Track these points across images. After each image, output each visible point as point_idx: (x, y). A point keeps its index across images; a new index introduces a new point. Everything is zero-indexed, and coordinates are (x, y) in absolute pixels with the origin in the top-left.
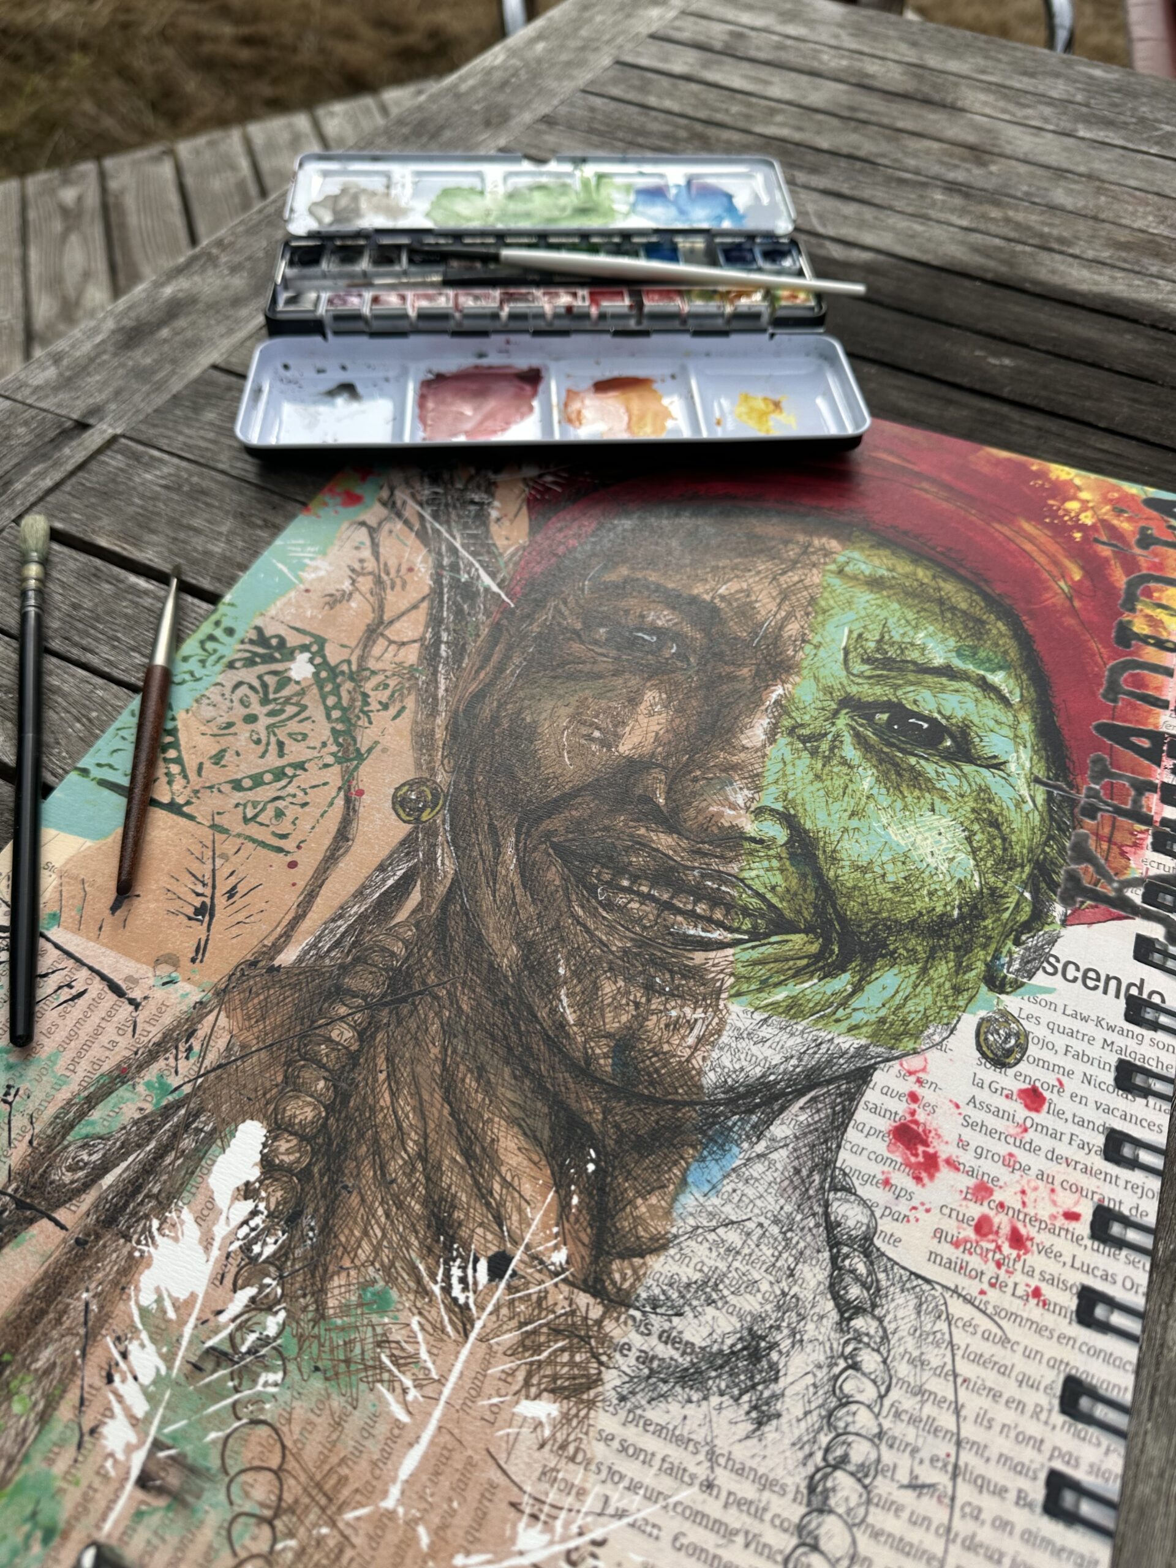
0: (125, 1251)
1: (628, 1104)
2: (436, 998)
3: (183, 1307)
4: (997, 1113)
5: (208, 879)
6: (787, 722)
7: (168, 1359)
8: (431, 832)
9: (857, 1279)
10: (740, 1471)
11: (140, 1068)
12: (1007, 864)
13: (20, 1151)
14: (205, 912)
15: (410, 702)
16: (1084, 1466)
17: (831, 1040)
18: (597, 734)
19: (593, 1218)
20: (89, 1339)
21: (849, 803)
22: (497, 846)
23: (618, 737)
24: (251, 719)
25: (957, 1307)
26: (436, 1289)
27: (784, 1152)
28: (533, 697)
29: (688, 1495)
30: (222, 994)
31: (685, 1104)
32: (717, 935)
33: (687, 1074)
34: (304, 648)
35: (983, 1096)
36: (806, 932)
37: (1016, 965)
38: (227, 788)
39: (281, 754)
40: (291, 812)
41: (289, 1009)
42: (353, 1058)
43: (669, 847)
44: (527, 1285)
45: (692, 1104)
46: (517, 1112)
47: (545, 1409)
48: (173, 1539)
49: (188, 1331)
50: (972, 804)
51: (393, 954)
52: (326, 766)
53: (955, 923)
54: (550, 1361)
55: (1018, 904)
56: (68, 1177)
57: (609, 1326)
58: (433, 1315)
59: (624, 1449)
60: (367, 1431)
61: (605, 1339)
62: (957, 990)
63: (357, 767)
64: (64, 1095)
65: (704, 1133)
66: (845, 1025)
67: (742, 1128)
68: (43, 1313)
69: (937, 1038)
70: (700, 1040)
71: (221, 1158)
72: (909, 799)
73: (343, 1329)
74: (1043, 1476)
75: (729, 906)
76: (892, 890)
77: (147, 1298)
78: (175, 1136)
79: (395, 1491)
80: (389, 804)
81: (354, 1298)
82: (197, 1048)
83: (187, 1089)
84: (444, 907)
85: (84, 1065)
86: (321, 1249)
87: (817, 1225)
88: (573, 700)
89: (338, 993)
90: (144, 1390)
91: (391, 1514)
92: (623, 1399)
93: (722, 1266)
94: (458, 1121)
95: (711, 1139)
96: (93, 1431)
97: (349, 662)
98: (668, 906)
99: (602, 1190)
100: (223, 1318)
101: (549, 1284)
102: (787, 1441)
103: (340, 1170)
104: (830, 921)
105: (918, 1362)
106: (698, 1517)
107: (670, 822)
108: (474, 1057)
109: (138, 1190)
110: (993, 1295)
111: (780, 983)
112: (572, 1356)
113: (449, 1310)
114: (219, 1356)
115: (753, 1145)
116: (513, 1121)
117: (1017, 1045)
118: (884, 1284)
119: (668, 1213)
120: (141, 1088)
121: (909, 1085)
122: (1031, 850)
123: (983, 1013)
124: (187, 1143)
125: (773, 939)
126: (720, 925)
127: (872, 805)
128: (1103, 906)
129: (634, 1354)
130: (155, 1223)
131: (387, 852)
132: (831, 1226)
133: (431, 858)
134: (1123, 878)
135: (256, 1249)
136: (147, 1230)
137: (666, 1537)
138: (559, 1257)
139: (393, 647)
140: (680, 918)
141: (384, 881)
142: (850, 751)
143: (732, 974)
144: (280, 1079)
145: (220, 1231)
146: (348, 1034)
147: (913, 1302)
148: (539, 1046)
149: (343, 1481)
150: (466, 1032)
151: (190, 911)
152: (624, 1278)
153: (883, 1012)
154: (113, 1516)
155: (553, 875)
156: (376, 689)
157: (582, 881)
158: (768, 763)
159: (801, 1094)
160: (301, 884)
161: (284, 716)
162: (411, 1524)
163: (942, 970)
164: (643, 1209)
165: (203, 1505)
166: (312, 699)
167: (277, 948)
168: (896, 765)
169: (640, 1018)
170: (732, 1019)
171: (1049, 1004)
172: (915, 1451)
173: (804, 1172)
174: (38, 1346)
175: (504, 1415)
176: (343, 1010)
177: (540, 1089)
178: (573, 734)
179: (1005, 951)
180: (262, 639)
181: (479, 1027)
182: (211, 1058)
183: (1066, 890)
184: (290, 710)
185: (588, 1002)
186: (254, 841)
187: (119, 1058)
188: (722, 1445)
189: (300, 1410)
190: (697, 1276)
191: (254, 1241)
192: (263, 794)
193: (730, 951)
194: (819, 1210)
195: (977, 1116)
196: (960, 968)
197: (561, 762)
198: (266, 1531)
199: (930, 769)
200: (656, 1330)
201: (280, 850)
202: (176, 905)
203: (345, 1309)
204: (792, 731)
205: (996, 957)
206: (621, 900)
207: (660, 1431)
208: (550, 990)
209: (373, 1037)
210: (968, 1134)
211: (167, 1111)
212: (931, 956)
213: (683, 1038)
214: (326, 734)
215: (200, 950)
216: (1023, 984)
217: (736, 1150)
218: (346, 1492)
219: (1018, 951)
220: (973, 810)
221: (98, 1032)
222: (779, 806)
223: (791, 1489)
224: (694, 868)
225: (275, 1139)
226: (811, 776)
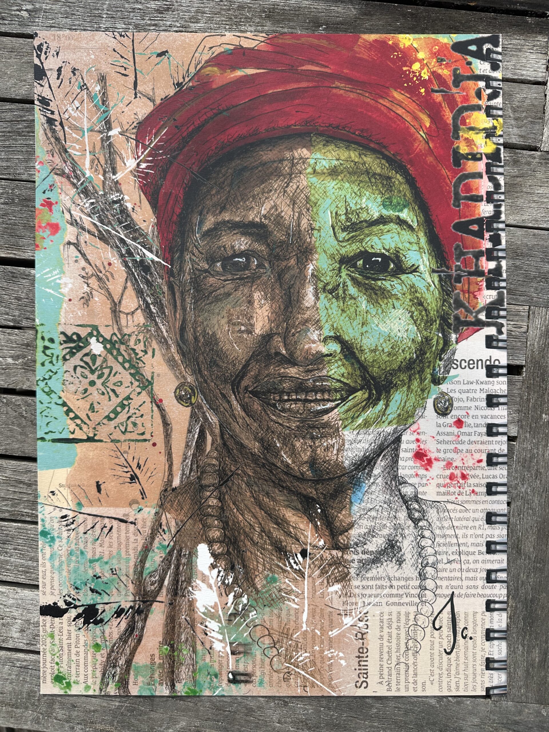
0: (186, 600)
1: (323, 484)
2: (238, 475)
3: (215, 607)
4: (448, 434)
5: (126, 464)
6: (321, 285)
7: (220, 622)
8: (200, 407)
9: (416, 510)
10: (399, 579)
11: (151, 544)
12: (429, 322)
13: (131, 588)
14: (134, 478)
15: (155, 344)
16: (496, 536)
17: (384, 431)
18: (243, 328)
19: (327, 526)
20: (193, 628)
21: (359, 319)
22: (229, 402)
23: (252, 325)
24: (92, 383)
25: (450, 506)
26: (288, 569)
27: (380, 479)
28: (206, 319)
29: (386, 591)
30: (161, 506)
31: (341, 476)
32: (329, 405)
33: (338, 465)
34: (91, 335)
35: (442, 430)
36: (361, 389)
37: (442, 370)
38: (105, 421)
39: (117, 396)
40: (139, 421)
41: (189, 501)
42: (222, 508)
43: (296, 373)
44: (315, 555)
45: (344, 475)
46: (286, 503)
47: (337, 587)
48: (250, 662)
49: (220, 612)
50: (409, 297)
51: (214, 465)
52: (139, 393)
53: (415, 360)
54: (332, 574)
55: (437, 341)
56: (153, 588)
57: (345, 556)
58: (291, 576)
59: (364, 588)
60: (288, 614)
61: (346, 561)
62: (423, 390)
63: (152, 389)
64: (132, 564)
65: (351, 483)
66: (387, 422)
67: (364, 476)
68: (174, 627)
69: (420, 414)
70: (338, 450)
71: (198, 560)
72: (383, 306)
73: (266, 592)
74: (485, 544)
75: (329, 391)
76: (388, 356)
77: (203, 610)
78: (178, 560)
79: (304, 625)
80: (176, 401)
81: (265, 582)
82: (166, 529)
83: (172, 544)
84: (222, 437)
85: (131, 552)
86: (246, 573)
87: (399, 499)
88: (224, 313)
89: (203, 488)
90: (218, 632)
91: (306, 631)
92: (358, 575)
93: (373, 524)
94: (268, 514)
95: (355, 484)
96: (211, 648)
97: (115, 334)
98: (306, 401)
99: (326, 516)
100: (229, 605)
101: (322, 552)
102: (409, 566)
103: (238, 546)
104: (369, 381)
105: (442, 528)
106: (391, 595)
107: (291, 361)
108: (263, 491)
109: (178, 581)
110: (460, 498)
111: (358, 416)
112: (338, 570)
113: (295, 573)
114: (234, 615)
115: (369, 481)
116: (287, 506)
117: (449, 404)
118: (425, 508)
119: (350, 515)
120: (156, 550)
121: (415, 436)
122: (438, 311)
123: (434, 396)
124: (184, 560)
125: (350, 398)
126: (328, 400)
127: (369, 316)
128: (471, 327)
129: (356, 561)
130: (190, 588)
131: (188, 424)
132: (403, 497)
133: (206, 419)
134: (476, 309)
135: (227, 582)
136: (189, 591)
137: (384, 604)
138: (322, 543)
139: (129, 317)
140: (312, 404)
141: (193, 436)
142: (352, 290)
143: (340, 420)
144: (201, 526)
145: (212, 582)
146: (215, 501)
147: (435, 510)
148: (284, 477)
149: (288, 629)
150: (255, 483)
151: (128, 480)
152: (344, 541)
153: (398, 412)
154: (230, 664)
155: (257, 406)
156: (136, 344)
157: (268, 404)
158: (320, 312)
159: (379, 456)
160: (163, 451)
161: (105, 376)
162: (313, 631)
163: (415, 383)
164: (342, 517)
165: (253, 651)
166: (111, 361)
167: (170, 481)
168: (373, 289)
169: (314, 451)
170: (346, 438)
171: (459, 382)
172: (447, 553)
173: (389, 483)
174: (179, 636)
175: (326, 594)
176: (208, 494)
177: (290, 491)
178: (233, 332)
179: (437, 365)
180: (69, 339)
181: (259, 479)
182: (173, 530)
183: (455, 325)
184: (106, 371)
185: (293, 453)
186: (133, 441)
187: (141, 544)
188: (391, 575)
189: (266, 617)
190: (366, 530)
191: (225, 579)
192: (122, 417)
193: (336, 410)
194: (397, 493)
195: (441, 438)
196: (422, 381)
197: (235, 350)
198: (274, 649)
199: (387, 284)
200: (360, 552)
201: (145, 440)
202: (121, 480)
203: (264, 586)
204: (324, 289)
205: (434, 370)
206: (287, 406)
207: (372, 579)
208: (277, 454)
209: (224, 498)
210: (439, 446)
211: (170, 554)
212: (410, 380)
213: (332, 452)
214: (129, 378)
215: (143, 493)
216: (446, 377)
217: (364, 484)
218: (291, 631)
219: (442, 363)
220: (411, 300)
221: (127, 539)
222: (332, 334)
223: (415, 578)
224: (309, 379)
225: (212, 546)
226: (340, 311)
